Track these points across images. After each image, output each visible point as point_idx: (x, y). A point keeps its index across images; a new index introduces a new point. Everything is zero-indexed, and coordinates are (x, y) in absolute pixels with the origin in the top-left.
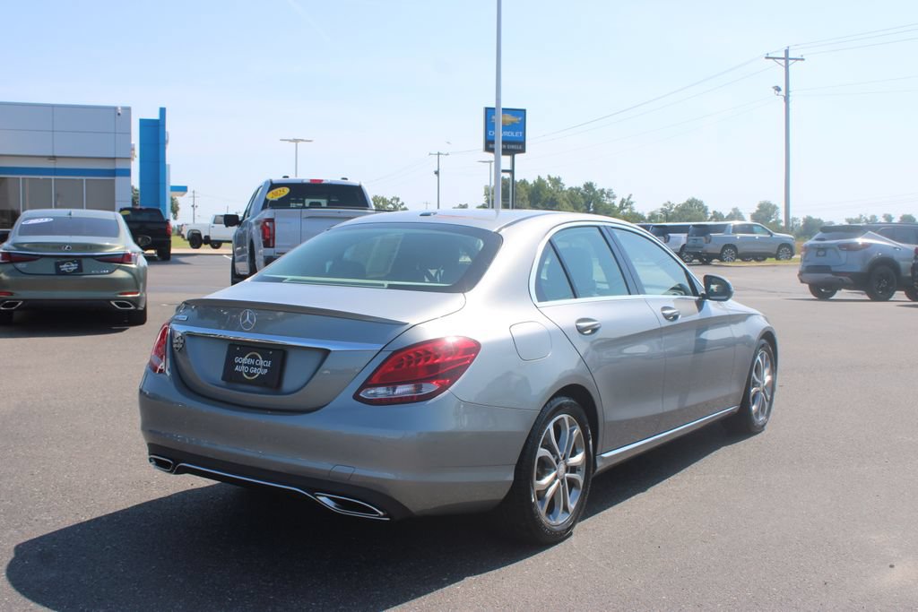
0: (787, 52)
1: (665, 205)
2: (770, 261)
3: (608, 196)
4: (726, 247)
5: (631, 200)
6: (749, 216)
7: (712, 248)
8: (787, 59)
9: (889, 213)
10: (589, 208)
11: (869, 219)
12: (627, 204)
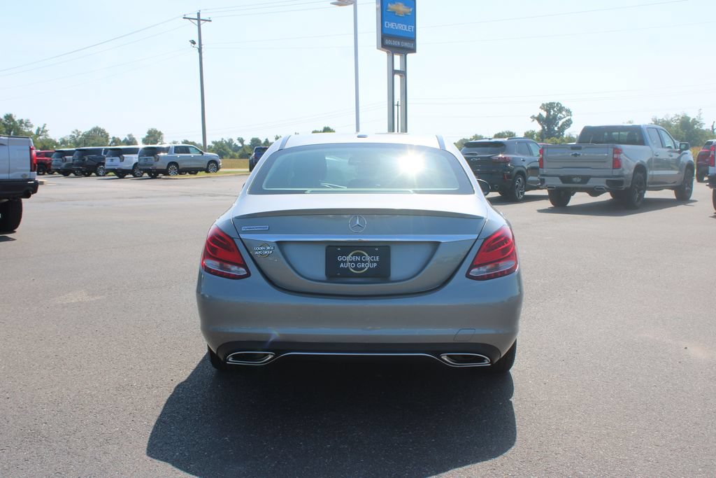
0: (199, 14)
1: (74, 132)
2: (201, 174)
3: (26, 125)
4: (171, 163)
5: (45, 128)
6: (141, 140)
7: (161, 165)
8: (199, 19)
9: (241, 137)
10: (10, 134)
11: (228, 141)
12: (42, 132)
